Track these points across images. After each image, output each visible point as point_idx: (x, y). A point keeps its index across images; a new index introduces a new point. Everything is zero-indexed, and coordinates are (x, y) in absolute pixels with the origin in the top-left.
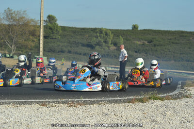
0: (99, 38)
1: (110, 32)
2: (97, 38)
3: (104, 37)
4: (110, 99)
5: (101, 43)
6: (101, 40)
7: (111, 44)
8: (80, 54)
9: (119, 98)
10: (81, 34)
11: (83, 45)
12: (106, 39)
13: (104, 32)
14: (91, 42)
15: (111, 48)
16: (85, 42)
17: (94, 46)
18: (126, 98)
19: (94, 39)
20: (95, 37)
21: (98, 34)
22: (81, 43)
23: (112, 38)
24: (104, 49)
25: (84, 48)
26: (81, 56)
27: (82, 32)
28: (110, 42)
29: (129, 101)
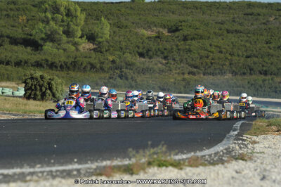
0: (52, 23)
1: (79, 9)
2: (48, 22)
3: (63, 21)
4: (54, 169)
5: (58, 36)
6: (56, 27)
7: (81, 37)
8: (8, 63)
9: (76, 166)
10: (8, 16)
11: (14, 41)
12: (68, 25)
13: (62, 9)
14: (34, 32)
15: (81, 48)
16: (19, 33)
17: (40, 42)
18: (94, 166)
19: (41, 25)
20: (43, 21)
21: (49, 15)
22: (8, 37)
23: (82, 23)
24: (65, 50)
25: (15, 48)
26: (9, 67)
27: (11, 9)
28: (79, 33)
29: (100, 172)
